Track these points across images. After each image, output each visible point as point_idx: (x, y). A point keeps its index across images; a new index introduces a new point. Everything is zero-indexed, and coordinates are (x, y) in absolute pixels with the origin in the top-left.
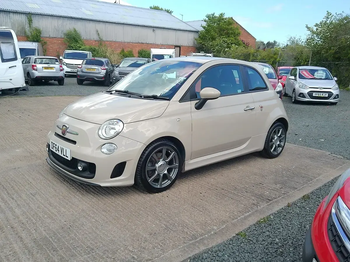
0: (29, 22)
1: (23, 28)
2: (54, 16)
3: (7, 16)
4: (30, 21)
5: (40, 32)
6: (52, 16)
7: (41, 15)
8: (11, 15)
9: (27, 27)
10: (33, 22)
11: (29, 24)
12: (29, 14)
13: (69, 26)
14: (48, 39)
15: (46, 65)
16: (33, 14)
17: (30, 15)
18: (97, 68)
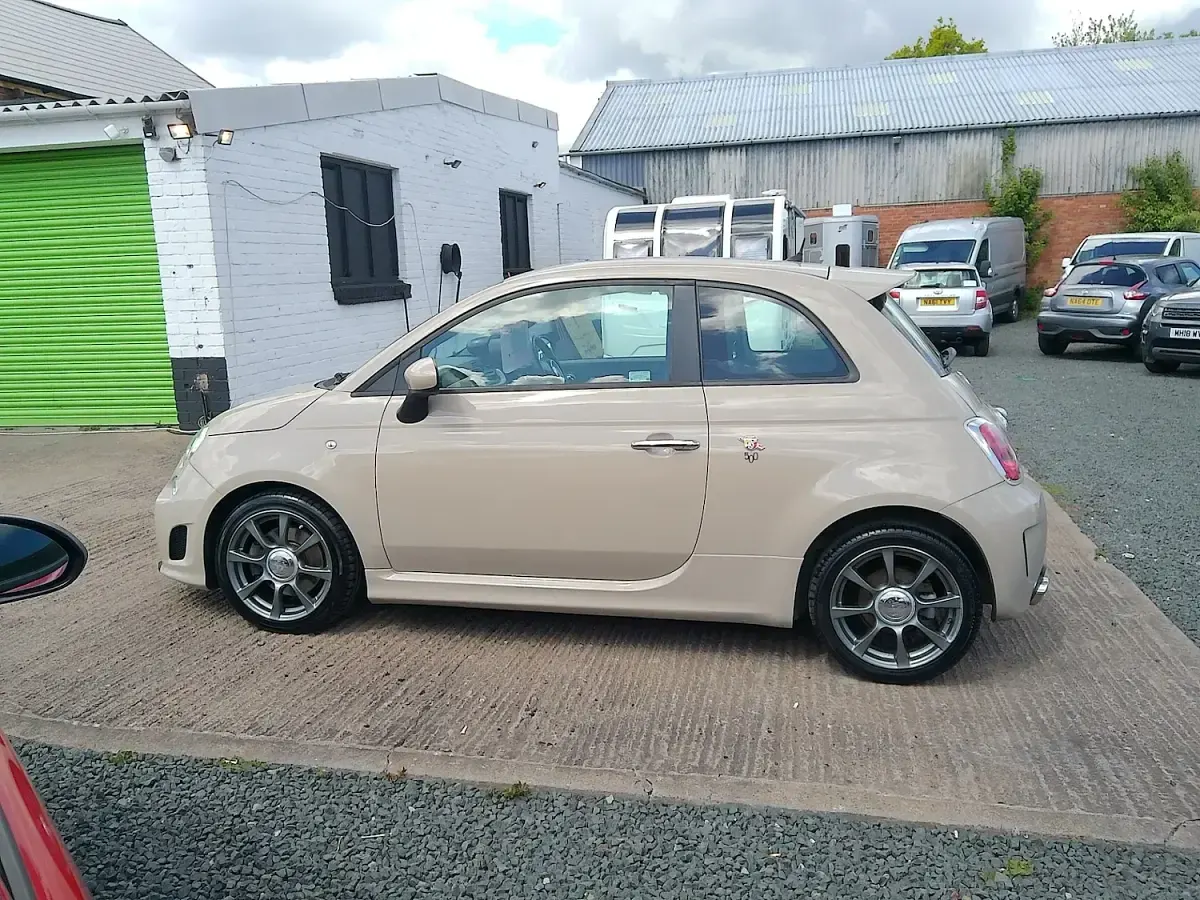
0: (1004, 154)
1: (983, 175)
2: (1094, 122)
3: (938, 144)
4: (1009, 151)
5: (1037, 185)
6: (1085, 122)
7: (1047, 125)
8: (952, 140)
9: (994, 172)
10: (1016, 151)
11: (1005, 160)
12: (1006, 127)
13: (1147, 147)
14: (1061, 201)
15: (930, 293)
16: (1018, 127)
17: (1008, 133)
18: (1107, 293)
